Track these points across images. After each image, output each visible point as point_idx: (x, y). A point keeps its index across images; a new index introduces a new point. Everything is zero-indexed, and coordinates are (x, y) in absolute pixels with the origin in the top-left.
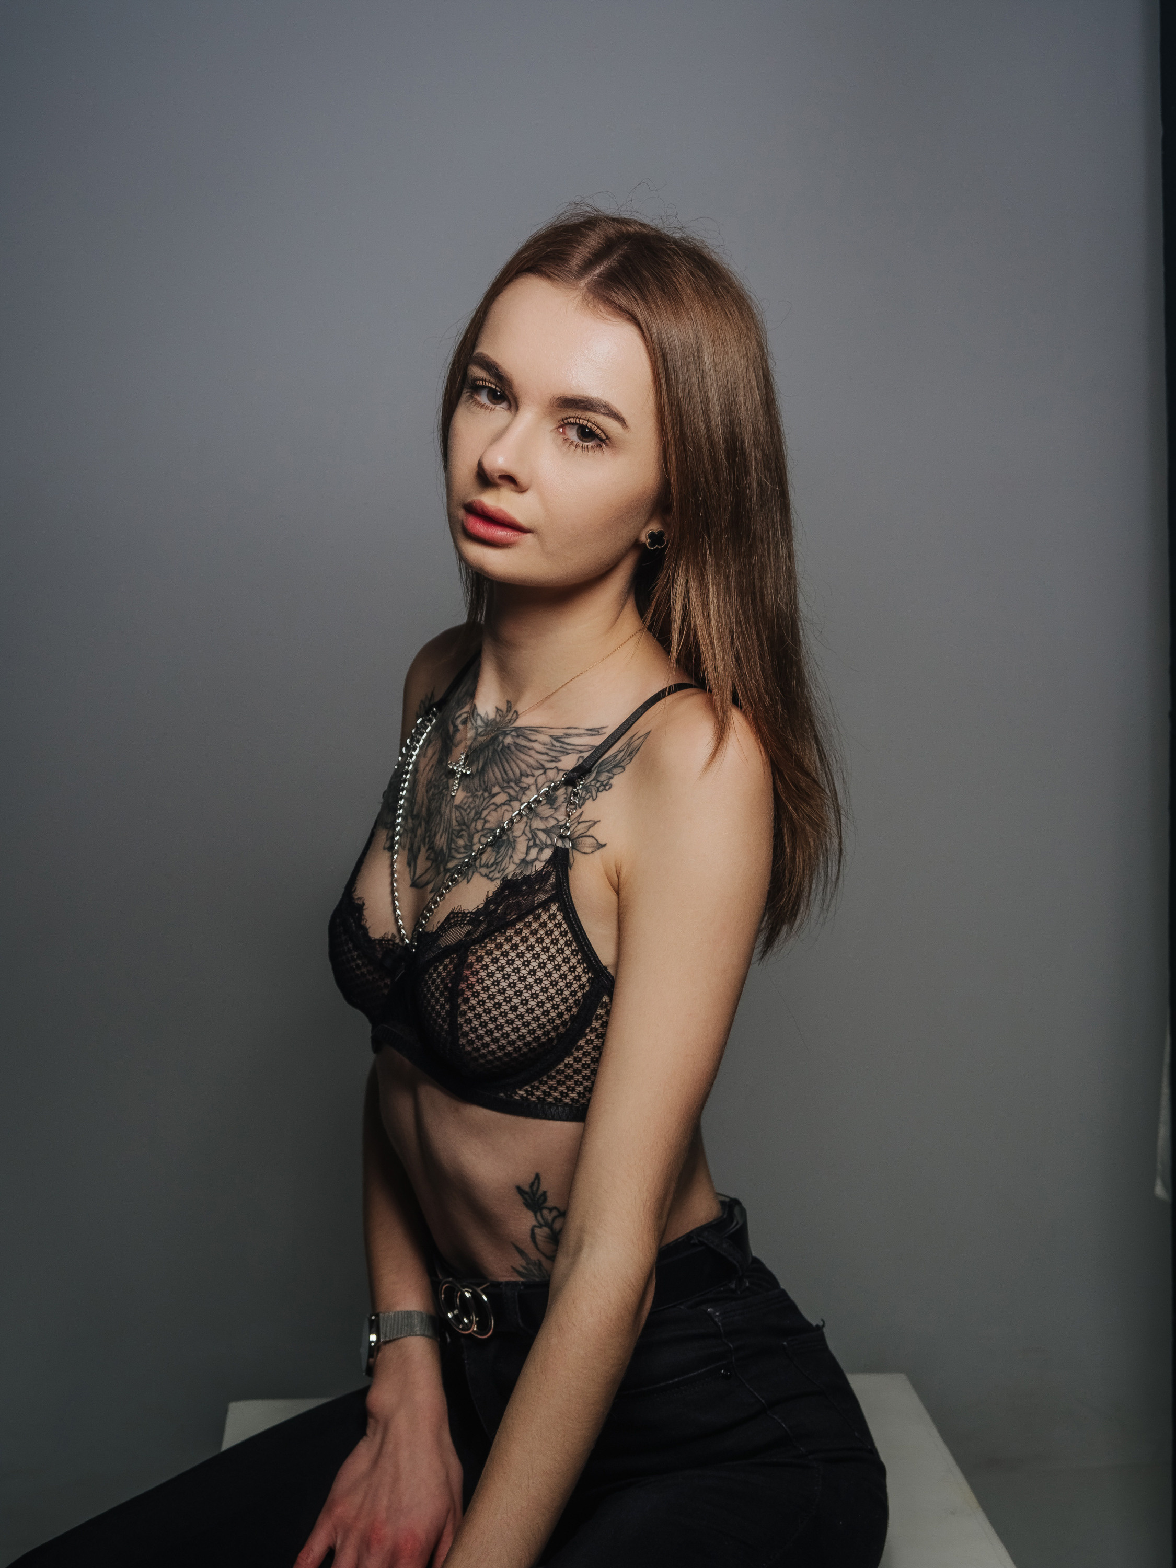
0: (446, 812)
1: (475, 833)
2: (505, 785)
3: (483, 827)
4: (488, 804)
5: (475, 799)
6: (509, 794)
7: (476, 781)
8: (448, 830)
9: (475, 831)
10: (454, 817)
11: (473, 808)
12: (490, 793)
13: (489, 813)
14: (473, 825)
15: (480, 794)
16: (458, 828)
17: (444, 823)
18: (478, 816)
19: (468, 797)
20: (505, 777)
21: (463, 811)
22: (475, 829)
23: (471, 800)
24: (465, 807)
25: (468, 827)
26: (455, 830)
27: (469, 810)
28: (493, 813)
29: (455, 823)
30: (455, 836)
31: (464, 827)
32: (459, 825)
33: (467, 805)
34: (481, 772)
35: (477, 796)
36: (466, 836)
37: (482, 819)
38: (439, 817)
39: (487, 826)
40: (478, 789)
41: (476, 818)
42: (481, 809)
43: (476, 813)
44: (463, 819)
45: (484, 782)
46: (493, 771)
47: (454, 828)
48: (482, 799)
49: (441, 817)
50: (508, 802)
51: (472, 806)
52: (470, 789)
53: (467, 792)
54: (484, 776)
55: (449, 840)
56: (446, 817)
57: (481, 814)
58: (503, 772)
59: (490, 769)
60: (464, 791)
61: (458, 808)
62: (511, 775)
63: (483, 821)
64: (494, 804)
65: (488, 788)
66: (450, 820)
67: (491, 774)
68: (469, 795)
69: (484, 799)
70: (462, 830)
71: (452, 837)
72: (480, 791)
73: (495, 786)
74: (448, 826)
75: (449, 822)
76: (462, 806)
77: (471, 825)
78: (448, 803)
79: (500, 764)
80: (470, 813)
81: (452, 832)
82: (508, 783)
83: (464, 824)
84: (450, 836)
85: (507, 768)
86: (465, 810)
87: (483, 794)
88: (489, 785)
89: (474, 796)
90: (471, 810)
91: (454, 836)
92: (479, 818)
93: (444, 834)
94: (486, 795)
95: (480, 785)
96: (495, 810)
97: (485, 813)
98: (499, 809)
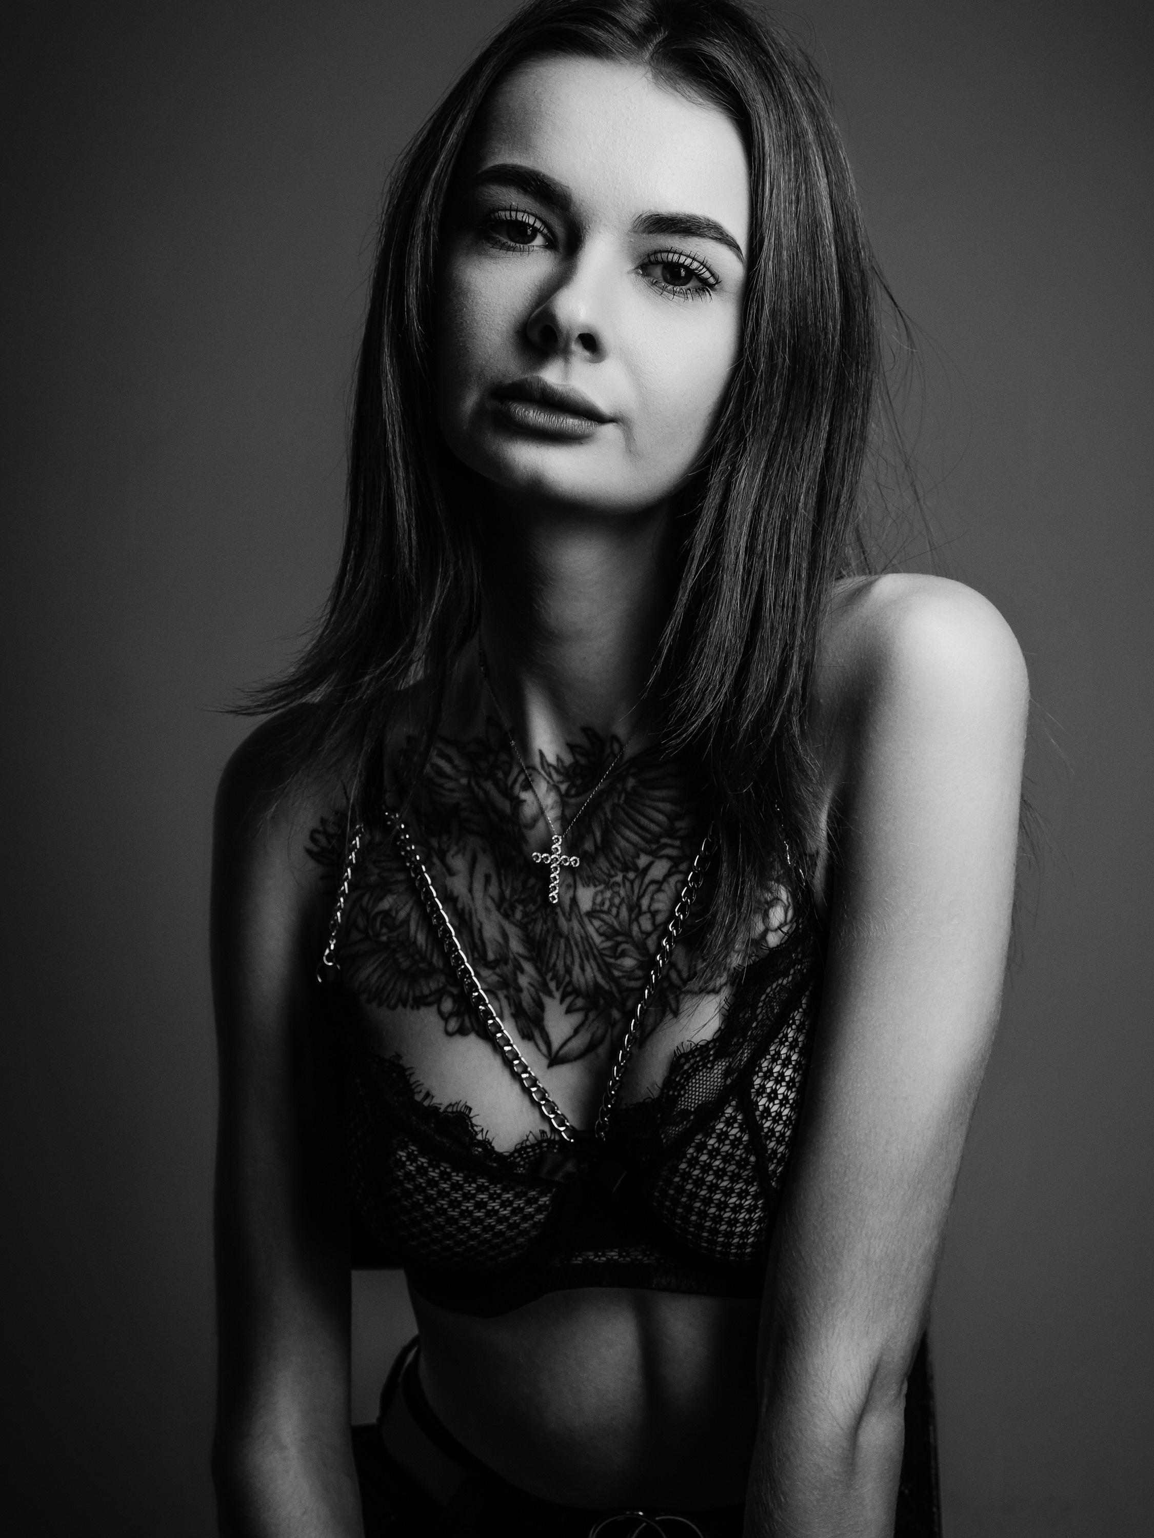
0: (572, 929)
1: (646, 938)
2: (654, 847)
3: (653, 924)
4: (644, 887)
5: (616, 889)
6: (668, 857)
7: (603, 864)
8: (590, 955)
9: (644, 936)
10: (591, 930)
11: (620, 904)
12: (636, 869)
13: (652, 899)
14: (635, 928)
15: (619, 878)
16: (608, 944)
17: (577, 945)
18: (636, 911)
19: (602, 892)
20: (648, 836)
21: (604, 916)
22: (642, 932)
23: (608, 894)
24: (606, 907)
25: (628, 935)
26: (604, 949)
27: (614, 911)
28: (661, 896)
29: (598, 939)
30: (611, 957)
31: (620, 938)
32: (608, 937)
33: (607, 904)
34: (606, 847)
35: (617, 884)
36: (632, 948)
37: (645, 913)
38: (562, 941)
39: (660, 918)
40: (613, 873)
41: (633, 916)
42: (635, 899)
43: (630, 910)
44: (611, 926)
45: (617, 858)
46: (623, 837)
47: (601, 947)
48: (628, 884)
49: (567, 939)
50: (674, 870)
51: (617, 901)
52: (596, 878)
53: (595, 886)
54: (612, 851)
55: (604, 968)
56: (578, 936)
57: (639, 906)
58: (640, 831)
59: (619, 837)
60: (588, 886)
61: (591, 914)
62: (654, 827)
63: (648, 915)
64: (652, 882)
65: (630, 865)
66: (587, 938)
67: (623, 843)
68: (601, 887)
69: (632, 882)
70: (618, 944)
71: (606, 963)
72: (616, 875)
73: (638, 857)
74: (587, 948)
75: (586, 943)
76: (598, 908)
77: (631, 931)
78: (570, 914)
79: (631, 823)
80: (618, 913)
81: (601, 955)
82: (658, 841)
83: (617, 933)
84: (600, 961)
85: (644, 822)
86: (608, 912)
87: (625, 877)
88: (628, 858)
89: (608, 886)
90: (618, 908)
91: (608, 959)
92: (640, 913)
93: (586, 963)
94: (631, 875)
95: (613, 866)
96: (659, 890)
97: (645, 902)
98: (665, 886)
